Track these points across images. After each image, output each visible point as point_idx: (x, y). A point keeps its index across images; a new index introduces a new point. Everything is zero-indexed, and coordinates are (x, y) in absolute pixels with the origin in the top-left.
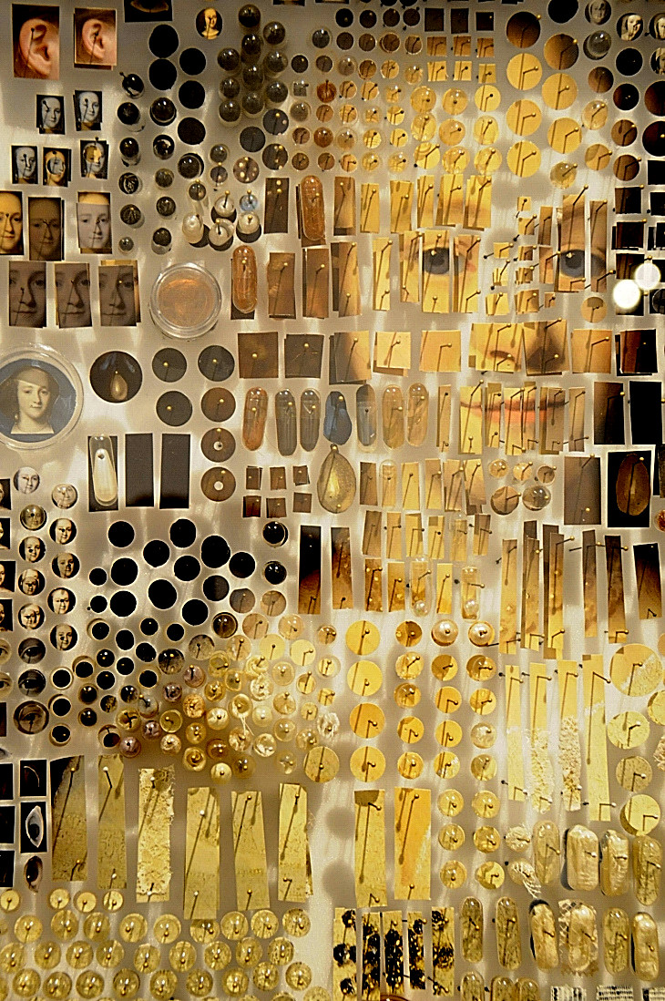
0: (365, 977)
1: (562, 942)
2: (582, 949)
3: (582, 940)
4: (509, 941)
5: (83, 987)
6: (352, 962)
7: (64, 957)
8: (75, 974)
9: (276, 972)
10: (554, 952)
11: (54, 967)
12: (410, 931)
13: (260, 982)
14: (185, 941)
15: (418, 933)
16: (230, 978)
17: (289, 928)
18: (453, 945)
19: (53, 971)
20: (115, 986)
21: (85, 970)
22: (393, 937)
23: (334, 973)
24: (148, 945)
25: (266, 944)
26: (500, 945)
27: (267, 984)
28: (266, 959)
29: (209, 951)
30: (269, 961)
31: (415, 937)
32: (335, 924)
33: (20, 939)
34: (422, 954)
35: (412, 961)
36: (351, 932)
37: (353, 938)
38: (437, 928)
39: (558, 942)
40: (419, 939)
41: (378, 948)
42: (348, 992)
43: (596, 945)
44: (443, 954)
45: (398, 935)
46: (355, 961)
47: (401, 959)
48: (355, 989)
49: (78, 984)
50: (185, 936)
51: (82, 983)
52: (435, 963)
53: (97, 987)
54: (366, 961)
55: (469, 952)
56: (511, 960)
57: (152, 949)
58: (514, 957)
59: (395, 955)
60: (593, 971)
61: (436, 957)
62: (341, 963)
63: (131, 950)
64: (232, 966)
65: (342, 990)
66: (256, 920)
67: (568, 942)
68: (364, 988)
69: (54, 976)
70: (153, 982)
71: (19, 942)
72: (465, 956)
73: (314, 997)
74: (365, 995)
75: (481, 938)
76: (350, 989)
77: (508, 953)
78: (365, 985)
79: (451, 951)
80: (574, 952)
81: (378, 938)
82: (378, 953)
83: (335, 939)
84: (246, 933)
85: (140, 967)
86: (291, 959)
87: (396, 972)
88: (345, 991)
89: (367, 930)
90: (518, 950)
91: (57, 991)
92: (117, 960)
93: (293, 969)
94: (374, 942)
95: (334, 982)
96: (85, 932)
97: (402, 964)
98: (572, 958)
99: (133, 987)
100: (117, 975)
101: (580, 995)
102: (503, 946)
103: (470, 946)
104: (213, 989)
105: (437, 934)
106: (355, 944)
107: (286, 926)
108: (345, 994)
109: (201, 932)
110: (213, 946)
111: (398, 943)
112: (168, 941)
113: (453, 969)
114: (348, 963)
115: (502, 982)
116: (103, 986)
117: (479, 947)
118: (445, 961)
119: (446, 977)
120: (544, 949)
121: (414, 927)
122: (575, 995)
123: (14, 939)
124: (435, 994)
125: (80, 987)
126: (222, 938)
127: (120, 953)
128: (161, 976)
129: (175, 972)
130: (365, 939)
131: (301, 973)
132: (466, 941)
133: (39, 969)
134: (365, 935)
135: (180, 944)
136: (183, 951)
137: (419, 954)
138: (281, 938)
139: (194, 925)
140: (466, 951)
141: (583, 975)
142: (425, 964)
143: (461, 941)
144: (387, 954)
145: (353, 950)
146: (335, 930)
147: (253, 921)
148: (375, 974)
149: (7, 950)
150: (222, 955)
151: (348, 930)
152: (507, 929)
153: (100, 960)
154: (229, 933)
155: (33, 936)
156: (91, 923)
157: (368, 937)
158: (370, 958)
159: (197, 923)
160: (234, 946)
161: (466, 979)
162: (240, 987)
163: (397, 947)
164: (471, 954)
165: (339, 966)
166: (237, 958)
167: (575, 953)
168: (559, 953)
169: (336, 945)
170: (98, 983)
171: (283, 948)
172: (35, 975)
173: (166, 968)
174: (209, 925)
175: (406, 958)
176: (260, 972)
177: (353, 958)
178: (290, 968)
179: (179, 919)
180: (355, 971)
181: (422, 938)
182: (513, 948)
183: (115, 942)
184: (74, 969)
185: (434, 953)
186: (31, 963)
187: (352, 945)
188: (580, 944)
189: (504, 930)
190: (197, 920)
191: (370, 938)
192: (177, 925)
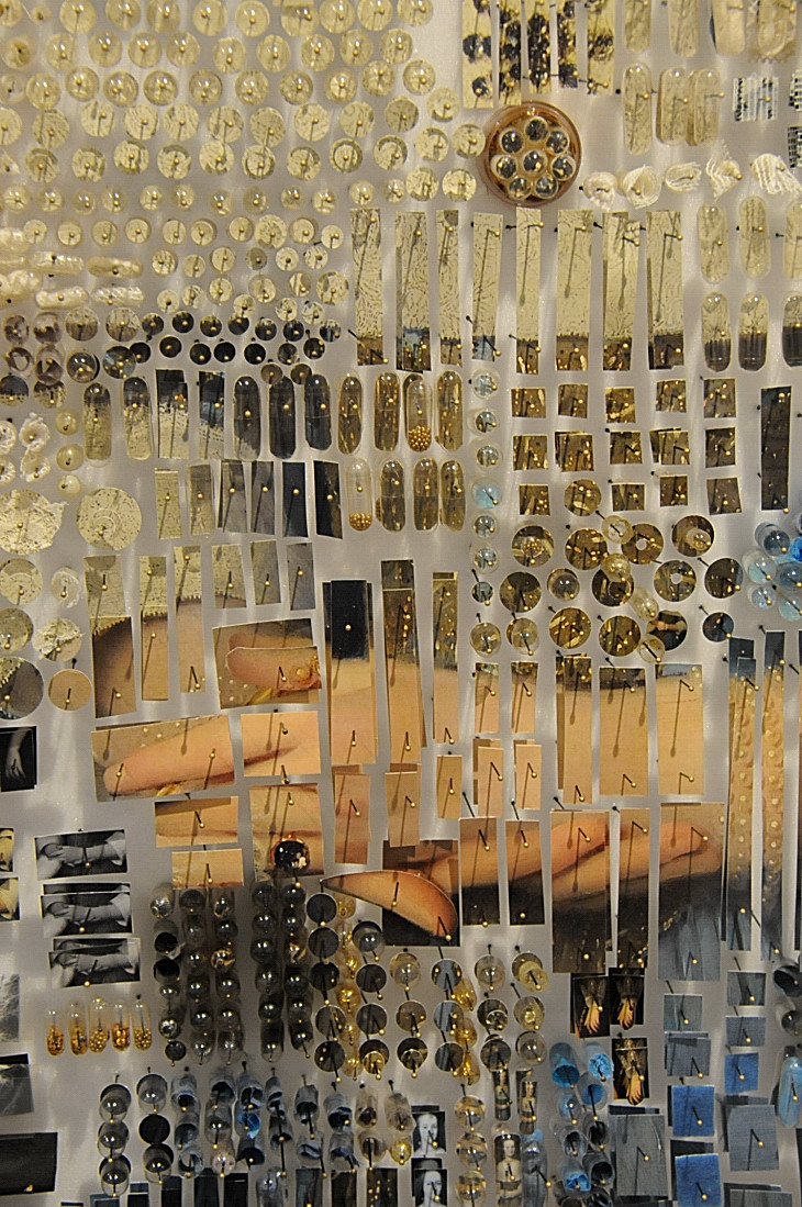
0: (502, 76)
1: (752, 21)
2: (776, 27)
3: (777, 15)
4: (685, 22)
5: (153, 90)
6: (486, 57)
7: (125, 54)
8: (141, 76)
9: (392, 73)
10: (740, 33)
11: (113, 65)
12: (559, 15)
13: (371, 85)
14: (275, 35)
15: (569, 16)
16: (335, 80)
17: (407, 16)
18: (613, 31)
19: (114, 71)
20: (192, 91)
21: (153, 70)
22: (537, 22)
23: (465, 70)
24: (229, 39)
25: (376, 38)
26: (673, 27)
27: (380, 88)
28: (378, 57)
29: (307, 46)
30: (382, 59)
31: (565, 22)
32: (464, 9)
33: (69, 30)
34: (574, 43)
35: (562, 54)
36: (484, 17)
37: (488, 26)
38: (593, 8)
39: (746, 21)
40: (570, 26)
41: (518, 37)
42: (482, 93)
43: (794, 22)
44: (601, 42)
45: (544, 20)
46: (489, 55)
47: (548, 50)
48: (491, 89)
49: (146, 88)
50: (275, 28)
51: (151, 86)
52: (591, 53)
53: (170, 91)
54: (504, 56)
55: (632, 40)
56: (686, 45)
57: (234, 45)
58: (690, 42)
59: (540, 46)
60: (787, 55)
61: (591, 46)
62: (472, 56)
63: (208, 45)
64: (337, 65)
65: (474, 91)
66: (364, 8)
67: (758, 20)
68: (501, 90)
69: (116, 77)
70: (239, 86)
71: (67, 32)
72: (628, 46)
73: (439, 101)
74: (503, 99)
75: (648, 22)
76: (484, 89)
77: (682, 36)
78: (503, 86)
79: (610, 39)
80: (765, 31)
81: (519, 27)
82: (519, 46)
83: (464, 28)
84: (351, 23)
85: (222, 66)
86: (409, 57)
87: (541, 67)
88: (478, 91)
89: (504, 17)
90: (695, 32)
91: (121, 95)
92: (192, 58)
93: (412, 69)
94: (514, 31)
95: (464, 83)
96: (149, 20)
97: (548, 58)
98: (763, 39)
99: (215, 91)
100: (194, 77)
101: (771, 84)
102: (676, 27)
103: (634, 32)
104: (314, 94)
105: (594, 17)
106: (490, 34)
107: (403, 15)
108: (478, 95)
109: (295, 22)
110: (312, 40)
111: (544, 30)
112: (255, 33)
113: (612, 61)
114: (481, 57)
115: (674, 73)
116: (177, 90)
117: (646, 32)
118: (602, 52)
119: (603, 71)
120: (728, 31)
121: (565, 10)
122: (764, 86)
123: (60, 28)
124: (589, 93)
125: (149, 90)
126: (321, 31)
127: (196, 50)
128: (249, 78)
129: (265, 72)
130: (502, 27)
131: (422, 73)
132: (630, 26)
133: (95, 68)
134: (502, 21)
135: (269, 39)
136: (273, 46)
137: (570, 43)
138: (396, 30)
139: (286, 14)
140: (629, 38)
141: (774, 62)
142: (578, 56)
143: (623, 27)
144: (530, 45)
145: (487, 43)
146: (464, 16)
147: (360, 8)
148: (515, 72)
149: (53, 42)
150: (323, 52)
151: (481, 16)
152: (682, 6)
153: (171, 57)
154: (331, 25)
155: (85, 26)
156: (156, 8)
157: (505, 25)
158: (509, 51)
159: (291, 11)
160: (337, 40)
161: (628, 73)
162: (348, 91)
163: (542, 35)
164: (635, 43)
165: (471, 61)
166: (343, 55)
167: (767, 32)
168: (746, 35)
169: (465, 35)
170: (170, 87)
171: (400, 40)
172: (91, 75)
173: (254, 68)
174: (306, 12)
175: (553, 49)
176: (371, 73)
177: (488, 51)
178: (408, 68)
179: (267, 6)
180: (490, 68)
181: (574, 23)
182: (690, 30)
183: (189, 34)
184: (139, 69)
185: (589, 43)
186: (85, 60)
187: (486, 35)
188: (774, 21)
189: (679, 8)
190: (290, 8)
191: (509, 27)
192: (265, 13)
